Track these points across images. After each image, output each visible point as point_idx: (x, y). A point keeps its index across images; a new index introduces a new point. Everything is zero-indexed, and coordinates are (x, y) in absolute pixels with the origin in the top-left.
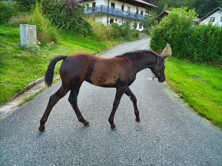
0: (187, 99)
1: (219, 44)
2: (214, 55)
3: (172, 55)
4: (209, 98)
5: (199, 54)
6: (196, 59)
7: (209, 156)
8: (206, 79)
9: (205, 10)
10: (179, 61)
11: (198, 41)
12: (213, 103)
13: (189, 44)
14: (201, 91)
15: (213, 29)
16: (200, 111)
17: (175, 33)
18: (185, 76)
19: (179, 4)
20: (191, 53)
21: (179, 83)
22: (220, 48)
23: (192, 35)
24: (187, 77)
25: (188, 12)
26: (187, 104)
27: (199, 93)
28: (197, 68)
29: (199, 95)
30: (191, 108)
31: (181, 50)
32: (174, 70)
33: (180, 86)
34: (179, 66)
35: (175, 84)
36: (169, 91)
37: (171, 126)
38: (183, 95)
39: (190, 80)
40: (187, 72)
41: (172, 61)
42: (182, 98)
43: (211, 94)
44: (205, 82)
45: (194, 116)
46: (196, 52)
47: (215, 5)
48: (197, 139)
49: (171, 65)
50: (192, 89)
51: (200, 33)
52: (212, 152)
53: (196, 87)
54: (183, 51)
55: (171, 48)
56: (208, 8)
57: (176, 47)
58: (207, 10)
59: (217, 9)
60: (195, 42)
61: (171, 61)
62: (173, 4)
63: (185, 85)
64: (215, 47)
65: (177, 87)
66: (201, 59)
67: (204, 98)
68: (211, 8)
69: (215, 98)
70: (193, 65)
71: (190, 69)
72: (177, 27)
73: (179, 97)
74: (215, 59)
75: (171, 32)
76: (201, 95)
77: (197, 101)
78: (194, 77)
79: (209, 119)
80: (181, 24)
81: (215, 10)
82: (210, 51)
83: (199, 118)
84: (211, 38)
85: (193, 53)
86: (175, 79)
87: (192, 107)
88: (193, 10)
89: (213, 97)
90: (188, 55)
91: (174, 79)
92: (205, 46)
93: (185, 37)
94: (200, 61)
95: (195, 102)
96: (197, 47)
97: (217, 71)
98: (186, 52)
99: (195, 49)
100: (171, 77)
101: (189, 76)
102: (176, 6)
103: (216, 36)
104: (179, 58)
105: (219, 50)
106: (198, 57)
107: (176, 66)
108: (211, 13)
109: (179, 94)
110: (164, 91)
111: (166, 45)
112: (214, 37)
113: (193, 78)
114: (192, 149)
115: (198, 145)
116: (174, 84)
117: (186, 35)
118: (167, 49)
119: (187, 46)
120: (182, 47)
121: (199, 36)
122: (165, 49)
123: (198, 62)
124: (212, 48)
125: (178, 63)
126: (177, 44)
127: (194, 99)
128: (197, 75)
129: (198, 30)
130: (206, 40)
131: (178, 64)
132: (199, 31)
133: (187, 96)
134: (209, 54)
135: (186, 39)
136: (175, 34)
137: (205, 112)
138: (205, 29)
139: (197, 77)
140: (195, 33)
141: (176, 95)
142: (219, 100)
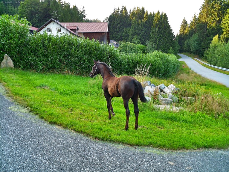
0: (37, 111)
1: (58, 52)
2: (56, 63)
3: (14, 66)
4: (58, 104)
5: (43, 64)
6: (41, 68)
7: (63, 161)
8: (52, 87)
9: (41, 21)
10: (24, 72)
11: (38, 50)
12: (62, 108)
13: (30, 54)
14: (50, 100)
15: (50, 39)
16: (50, 119)
17: (11, 42)
18: (32, 88)
19: (12, 11)
20: (34, 63)
21: (26, 97)
22: (59, 56)
23: (30, 44)
24: (34, 88)
25: (20, 20)
26: (37, 117)
27: (48, 102)
28: (43, 77)
29: (48, 103)
30: (41, 120)
31: (23, 60)
32: (19, 83)
33: (27, 100)
34: (24, 77)
35: (22, 99)
36: (16, 108)
37: (21, 148)
38: (32, 108)
39: (38, 91)
40: (34, 83)
41: (16, 73)
42: (31, 111)
43: (59, 100)
44: (53, 89)
45: (45, 126)
46: (40, 62)
47: (48, 16)
48: (50, 150)
49: (15, 78)
50: (41, 100)
51: (38, 43)
52: (65, 156)
53: (45, 97)
54: (25, 61)
55: (11, 59)
56: (43, 19)
57: (17, 58)
58: (43, 20)
59: (51, 20)
60: (36, 52)
61: (14, 73)
62: (5, 11)
63: (33, 96)
64: (55, 56)
65: (24, 101)
66: (45, 68)
67: (53, 106)
68: (46, 18)
69: (62, 103)
70: (39, 75)
71: (37, 80)
72: (11, 36)
73: (28, 111)
74: (58, 67)
75: (6, 41)
76: (50, 103)
77: (47, 110)
78: (42, 86)
79: (60, 125)
80: (15, 33)
81: (49, 21)
82: (52, 59)
83: (50, 127)
84: (49, 47)
85: (36, 63)
86: (22, 92)
87: (42, 118)
88: (25, 19)
89: (61, 102)
90: (32, 65)
91: (20, 93)
92: (46, 55)
93: (23, 47)
94: (46, 70)
95: (45, 112)
96: (39, 56)
97: (62, 77)
98: (29, 62)
99: (37, 59)
100: (17, 92)
101: (36, 86)
102: (10, 13)
103: (53, 45)
104: (23, 69)
105: (59, 58)
106: (43, 66)
107: (21, 79)
108: (46, 23)
109: (27, 108)
110: (9, 109)
111: (4, 56)
112: (52, 46)
113: (41, 88)
114: (46, 163)
115: (51, 156)
116: (20, 99)
117: (25, 45)
118: (7, 60)
119: (28, 56)
120: (24, 57)
121: (37, 46)
122: (4, 60)
123: (44, 71)
124: (53, 57)
125: (23, 74)
126: (17, 54)
127: (43, 109)
128: (44, 84)
129: (34, 39)
130: (45, 49)
131: (23, 76)
132: (37, 40)
133: (36, 108)
134: (52, 62)
135: (25, 49)
136: (11, 44)
137: (55, 119)
138: (42, 39)
139: (45, 86)
140: (33, 42)
141: (25, 110)
142: (66, 104)
